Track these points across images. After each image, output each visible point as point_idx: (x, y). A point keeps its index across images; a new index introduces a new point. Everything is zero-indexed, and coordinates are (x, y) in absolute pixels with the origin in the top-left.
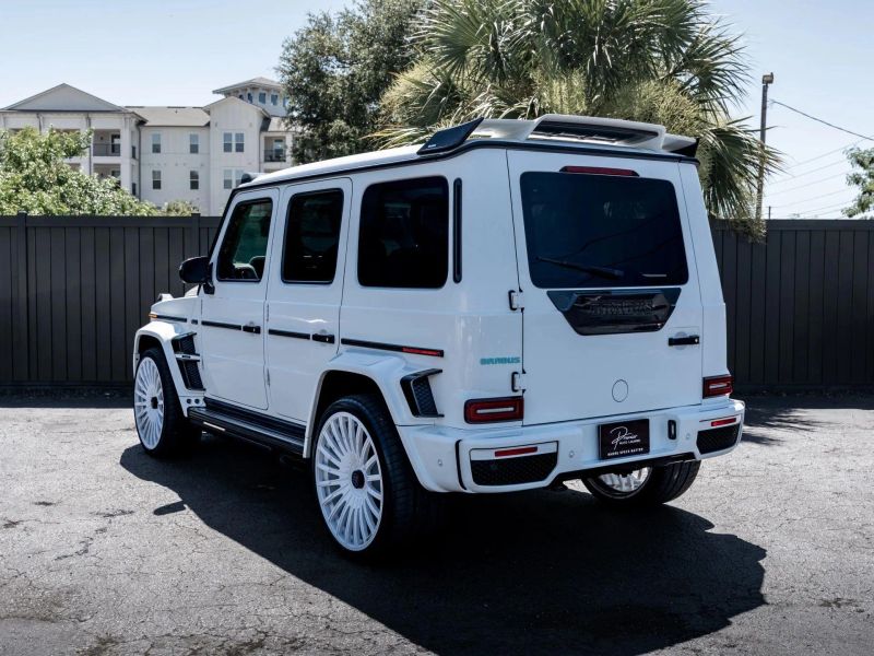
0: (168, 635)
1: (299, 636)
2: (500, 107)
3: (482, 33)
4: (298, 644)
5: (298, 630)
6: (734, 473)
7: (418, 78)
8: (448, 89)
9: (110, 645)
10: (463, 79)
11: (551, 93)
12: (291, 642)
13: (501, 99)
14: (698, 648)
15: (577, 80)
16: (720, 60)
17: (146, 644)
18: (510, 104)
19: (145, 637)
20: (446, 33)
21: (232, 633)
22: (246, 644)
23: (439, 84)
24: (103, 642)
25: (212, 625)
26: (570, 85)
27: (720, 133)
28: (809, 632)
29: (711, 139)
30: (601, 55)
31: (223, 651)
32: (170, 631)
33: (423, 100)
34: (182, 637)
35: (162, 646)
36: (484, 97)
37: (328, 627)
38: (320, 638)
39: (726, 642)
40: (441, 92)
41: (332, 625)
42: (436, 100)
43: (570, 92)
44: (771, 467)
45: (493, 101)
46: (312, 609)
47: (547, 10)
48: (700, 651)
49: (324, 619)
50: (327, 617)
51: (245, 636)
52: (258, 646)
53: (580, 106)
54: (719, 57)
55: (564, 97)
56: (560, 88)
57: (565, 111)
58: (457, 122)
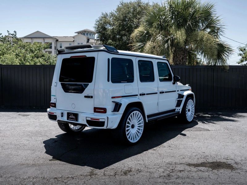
2: (164, 38)
3: (157, 19)
4: (140, 171)
5: (138, 167)
6: (229, 129)
7: (140, 30)
8: (148, 33)
10: (152, 30)
11: (177, 34)
13: (163, 36)
14: (239, 172)
15: (183, 31)
16: (217, 25)
18: (166, 37)
20: (148, 19)
21: (123, 168)
22: (127, 171)
23: (146, 32)
25: (117, 166)
26: (181, 31)
27: (218, 44)
30: (189, 25)
31: (123, 172)
33: (141, 36)
34: (111, 169)
35: (107, 171)
36: (159, 36)
37: (145, 167)
38: (145, 169)
39: (245, 171)
40: (146, 34)
41: (146, 166)
42: (145, 36)
43: (182, 34)
44: (238, 128)
45: (161, 37)
46: (139, 162)
47: (174, 13)
48: (240, 173)
49: (144, 165)
50: (144, 164)
51: (126, 169)
52: (130, 171)
53: (184, 37)
54: (216, 24)
55: (180, 35)
56: (179, 33)
57: (181, 39)
58: (152, 42)
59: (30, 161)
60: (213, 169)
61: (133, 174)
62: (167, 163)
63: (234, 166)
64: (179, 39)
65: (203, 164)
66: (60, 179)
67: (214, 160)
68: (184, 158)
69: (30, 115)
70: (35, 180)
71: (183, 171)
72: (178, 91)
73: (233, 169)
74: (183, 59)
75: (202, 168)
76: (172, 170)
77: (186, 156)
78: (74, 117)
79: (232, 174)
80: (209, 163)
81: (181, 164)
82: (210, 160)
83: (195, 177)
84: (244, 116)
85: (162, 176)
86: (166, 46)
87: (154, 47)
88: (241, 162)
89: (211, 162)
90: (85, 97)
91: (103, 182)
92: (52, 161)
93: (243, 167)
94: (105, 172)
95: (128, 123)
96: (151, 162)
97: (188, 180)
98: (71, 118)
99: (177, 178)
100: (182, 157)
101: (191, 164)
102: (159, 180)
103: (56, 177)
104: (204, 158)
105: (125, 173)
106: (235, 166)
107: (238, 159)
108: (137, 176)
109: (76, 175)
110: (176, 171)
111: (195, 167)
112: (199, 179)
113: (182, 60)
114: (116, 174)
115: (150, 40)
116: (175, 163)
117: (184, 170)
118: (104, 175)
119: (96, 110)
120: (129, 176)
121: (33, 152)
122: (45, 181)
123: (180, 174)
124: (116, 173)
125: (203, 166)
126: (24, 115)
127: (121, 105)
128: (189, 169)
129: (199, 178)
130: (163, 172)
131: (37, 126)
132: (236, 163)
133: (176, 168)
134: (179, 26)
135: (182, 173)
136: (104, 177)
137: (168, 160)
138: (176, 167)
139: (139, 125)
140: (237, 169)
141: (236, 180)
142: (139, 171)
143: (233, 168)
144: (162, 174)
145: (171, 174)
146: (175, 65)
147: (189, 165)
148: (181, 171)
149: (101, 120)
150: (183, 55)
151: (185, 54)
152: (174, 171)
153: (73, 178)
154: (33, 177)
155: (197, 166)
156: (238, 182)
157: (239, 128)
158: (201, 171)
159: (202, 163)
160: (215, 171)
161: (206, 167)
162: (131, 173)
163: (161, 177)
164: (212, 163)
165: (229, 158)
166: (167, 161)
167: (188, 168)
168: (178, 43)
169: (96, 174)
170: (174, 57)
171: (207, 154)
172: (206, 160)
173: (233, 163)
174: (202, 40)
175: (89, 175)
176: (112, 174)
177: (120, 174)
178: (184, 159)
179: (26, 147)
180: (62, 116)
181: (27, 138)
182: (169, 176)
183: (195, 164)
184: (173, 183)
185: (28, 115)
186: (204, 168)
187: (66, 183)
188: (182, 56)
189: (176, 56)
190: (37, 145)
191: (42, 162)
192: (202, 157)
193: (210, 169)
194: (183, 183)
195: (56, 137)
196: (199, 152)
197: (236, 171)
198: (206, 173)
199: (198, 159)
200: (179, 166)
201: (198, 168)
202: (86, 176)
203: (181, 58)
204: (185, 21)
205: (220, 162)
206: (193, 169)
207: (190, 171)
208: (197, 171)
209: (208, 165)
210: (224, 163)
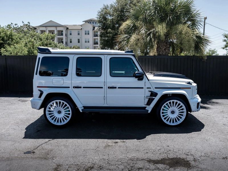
0: (72, 164)
1: (102, 165)
2: (147, 31)
3: (142, 13)
5: (101, 163)
7: (127, 23)
9: (59, 167)
10: (138, 24)
11: (158, 28)
12: (100, 167)
13: (147, 29)
15: (164, 25)
17: (67, 167)
18: (149, 30)
19: (67, 165)
20: (134, 13)
21: (86, 164)
22: (89, 167)
23: (132, 25)
24: (58, 166)
25: (82, 161)
26: (162, 26)
27: (197, 37)
28: (220, 167)
29: (195, 38)
30: (170, 19)
31: (85, 169)
32: (73, 163)
33: (128, 29)
34: (76, 165)
35: (71, 167)
37: (108, 163)
38: (106, 166)
40: (133, 27)
41: (109, 162)
42: (132, 28)
43: (163, 28)
44: (208, 116)
45: (144, 30)
46: (104, 157)
47: (157, 8)
50: (108, 159)
51: (90, 165)
52: (92, 168)
53: (165, 31)
54: (197, 18)
55: (161, 29)
56: (160, 26)
57: (162, 32)
58: (136, 34)
59: (6, 153)
60: (170, 167)
62: (129, 159)
63: (191, 163)
65: (162, 161)
67: (174, 155)
68: (147, 153)
69: (28, 101)
71: (141, 168)
73: (189, 168)
74: (165, 50)
75: (160, 166)
76: (132, 167)
77: (150, 151)
80: (169, 159)
81: (142, 160)
82: (171, 156)
84: (217, 103)
86: (148, 38)
87: (138, 40)
88: (199, 158)
89: (171, 158)
92: (26, 154)
93: (200, 165)
96: (115, 157)
100: (145, 151)
101: (152, 160)
104: (166, 153)
106: (193, 163)
107: (197, 156)
110: (134, 169)
111: (154, 164)
113: (164, 51)
116: (137, 158)
121: (13, 143)
125: (162, 163)
126: (23, 101)
128: (148, 167)
132: (195, 160)
133: (135, 165)
134: (162, 20)
140: (193, 167)
143: (190, 166)
146: (159, 55)
147: (150, 161)
148: (139, 169)
150: (165, 46)
151: (167, 45)
152: (133, 168)
155: (157, 163)
157: (209, 117)
158: (158, 169)
159: (162, 159)
160: (172, 169)
161: (164, 164)
164: (172, 159)
165: (189, 154)
166: (130, 157)
167: (147, 165)
168: (159, 36)
170: (157, 48)
171: (171, 147)
172: (167, 156)
173: (192, 160)
174: (181, 33)
178: (147, 154)
183: (155, 160)
185: (26, 101)
186: (163, 165)
188: (164, 47)
189: (159, 47)
191: (16, 155)
192: (165, 152)
193: (168, 167)
196: (164, 145)
199: (160, 154)
200: (139, 162)
201: (157, 165)
203: (164, 49)
204: (167, 15)
205: (180, 158)
206: (152, 166)
207: (148, 169)
208: (155, 169)
209: (168, 162)
210: (183, 159)
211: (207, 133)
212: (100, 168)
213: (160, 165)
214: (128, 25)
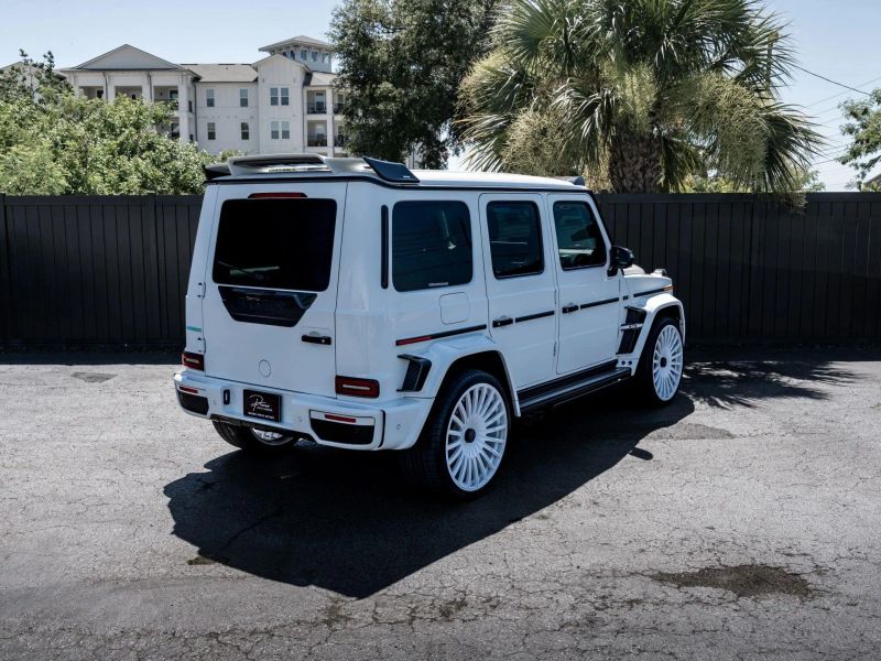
1: (493, 595)
2: (578, 98)
3: (556, 27)
4: (494, 603)
5: (488, 589)
6: (800, 430)
7: (493, 66)
8: (521, 76)
10: (538, 67)
11: (624, 86)
12: (488, 601)
13: (577, 90)
14: (826, 606)
15: (647, 74)
18: (587, 95)
21: (436, 591)
22: (452, 603)
23: (514, 73)
25: (417, 586)
26: (638, 75)
27: (769, 120)
29: (764, 124)
30: (668, 50)
31: (436, 610)
33: (498, 86)
34: (398, 596)
35: (384, 605)
36: (563, 91)
37: (513, 586)
38: (511, 597)
40: (516, 80)
41: (516, 585)
42: (511, 86)
43: (641, 85)
44: (830, 424)
45: (569, 94)
46: (493, 569)
47: (616, 8)
48: (828, 609)
49: (507, 580)
50: (508, 576)
51: (447, 595)
52: (462, 604)
53: (650, 98)
55: (634, 89)
56: (631, 80)
57: (637, 102)
58: (535, 110)
59: (121, 565)
60: (740, 596)
61: (470, 618)
62: (586, 573)
63: (809, 581)
64: (633, 104)
65: (706, 577)
66: (227, 639)
67: (743, 557)
68: (643, 550)
69: (114, 376)
70: (143, 643)
71: (638, 601)
72: (625, 298)
73: (806, 595)
74: (643, 170)
75: (702, 592)
76: (604, 597)
77: (652, 544)
78: (267, 407)
79: (803, 613)
80: (728, 570)
81: (632, 574)
82: (732, 560)
83: (680, 628)
84: (849, 375)
85: (569, 624)
86: (586, 127)
87: (544, 132)
88: (834, 566)
89: (733, 565)
90: (305, 339)
91: (371, 647)
92: (199, 567)
93: (842, 587)
94: (379, 610)
95: (455, 427)
96: (531, 569)
97: (655, 640)
98: (257, 411)
99: (618, 632)
100: (635, 547)
101: (667, 575)
102: (561, 640)
103: (213, 629)
104: (709, 550)
105: (446, 614)
106: (813, 580)
107: (825, 556)
108: (484, 624)
109: (282, 622)
110: (615, 604)
111: (679, 588)
112: (692, 636)
113: (640, 176)
114: (414, 618)
115: (528, 106)
116: (614, 571)
117: (641, 597)
118: (376, 619)
119: (345, 386)
120: (458, 623)
121: (131, 531)
122: (178, 647)
123: (630, 616)
124: (413, 611)
125: (705, 584)
126: (92, 379)
127: (428, 365)
128: (661, 596)
129: (694, 632)
130: (573, 608)
131: (139, 422)
132: (819, 570)
133: (614, 592)
134: (632, 56)
135: (638, 609)
136: (374, 630)
137: (590, 559)
138: (614, 588)
139: (491, 431)
140: (820, 593)
141: (815, 636)
142: (492, 604)
143: (808, 590)
144: (568, 617)
145: (600, 614)
146: (618, 192)
147: (661, 578)
148: (631, 603)
149: (359, 422)
150: (644, 155)
151: (651, 153)
152: (608, 602)
153: (270, 633)
154: (138, 630)
155: (687, 584)
156: (821, 648)
157: (833, 424)
158: (698, 601)
159: (702, 571)
160: (746, 602)
161: (715, 585)
162: (466, 613)
163: (566, 630)
164: (738, 569)
165: (794, 551)
166: (586, 565)
167: (656, 592)
168: (628, 117)
169: (347, 619)
170: (613, 163)
171: (723, 532)
172: (719, 560)
173: (809, 570)
174: (711, 106)
175: (325, 622)
176: (401, 617)
177: (429, 616)
178: (642, 556)
179: (104, 510)
180: (227, 402)
181: (107, 474)
182: (591, 622)
183: (679, 575)
184: (606, 652)
185: (108, 377)
186: (711, 589)
187: (246, 654)
188: (641, 158)
189: (622, 158)
190: (142, 501)
191: (163, 571)
192: (706, 546)
193: (731, 595)
194: (640, 651)
195: (206, 466)
196: (695, 525)
197: (817, 602)
198: (718, 612)
199: (691, 554)
200: (627, 583)
201: (691, 590)
202: (315, 624)
203: (638, 167)
204: (654, 35)
205: (765, 567)
206: (674, 594)
207: (663, 602)
208: (687, 602)
209: (725, 578)
210: (776, 569)
211: (839, 482)
212: (491, 603)
213: (703, 588)
214: (492, 70)
